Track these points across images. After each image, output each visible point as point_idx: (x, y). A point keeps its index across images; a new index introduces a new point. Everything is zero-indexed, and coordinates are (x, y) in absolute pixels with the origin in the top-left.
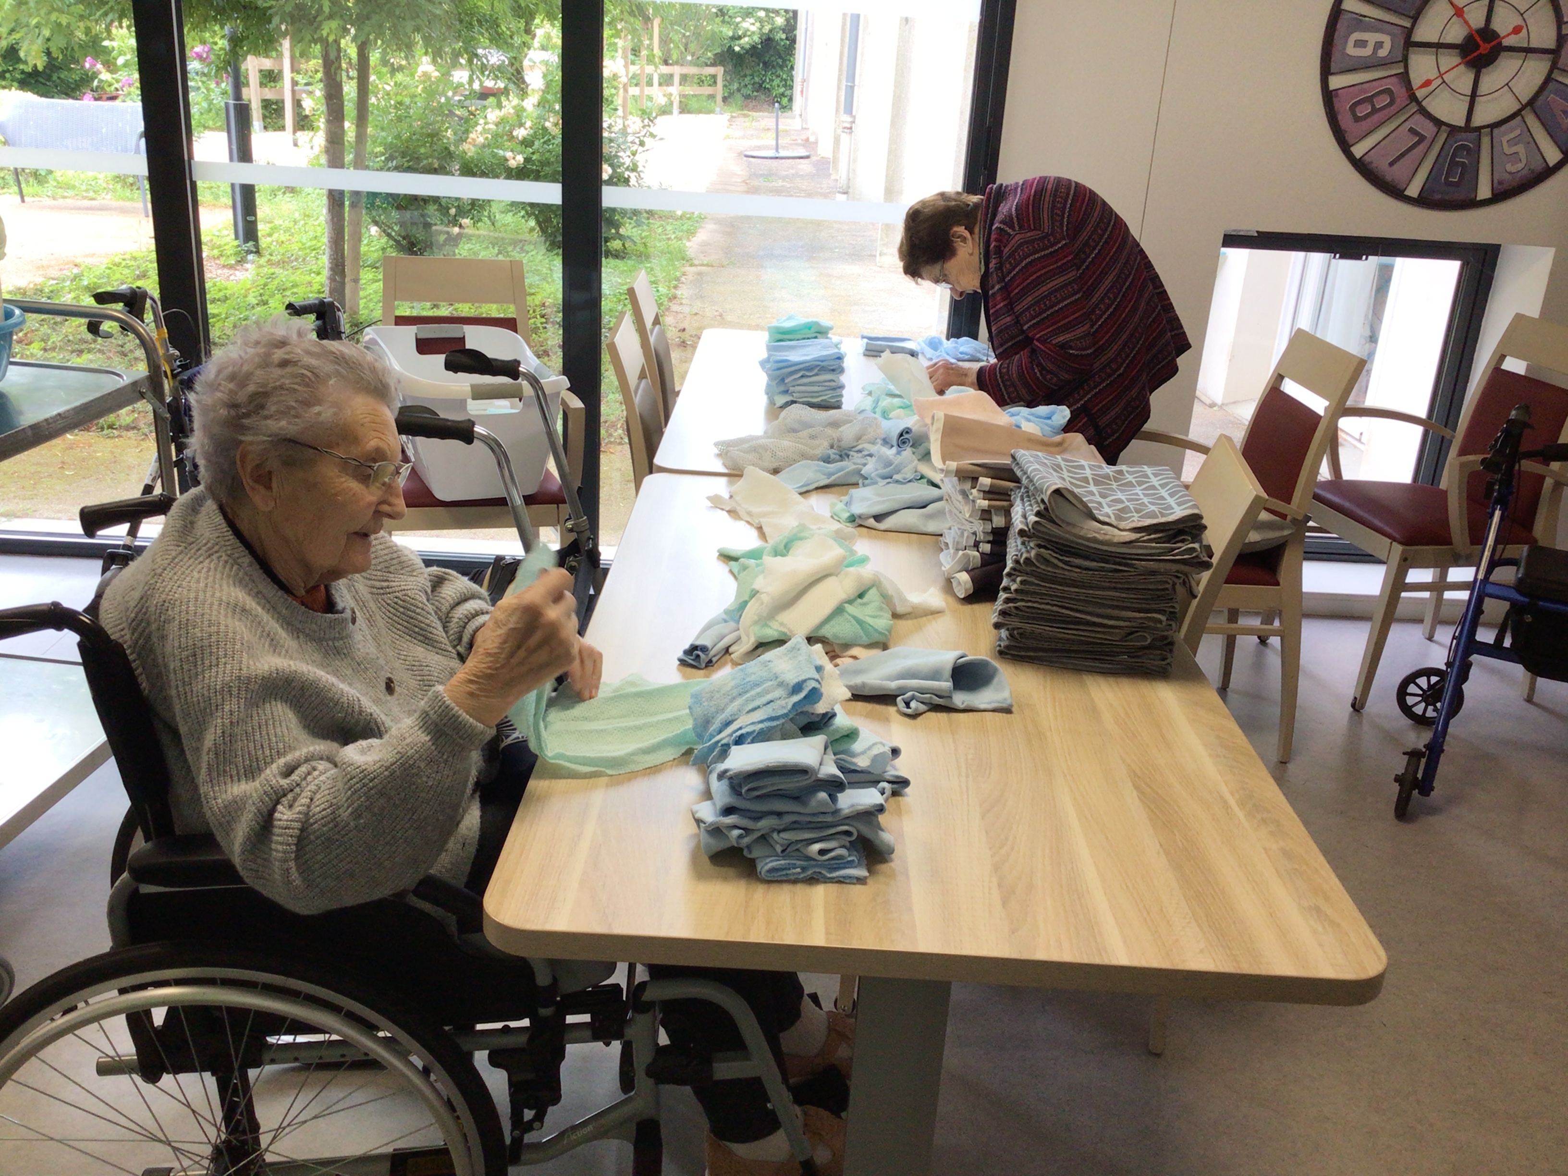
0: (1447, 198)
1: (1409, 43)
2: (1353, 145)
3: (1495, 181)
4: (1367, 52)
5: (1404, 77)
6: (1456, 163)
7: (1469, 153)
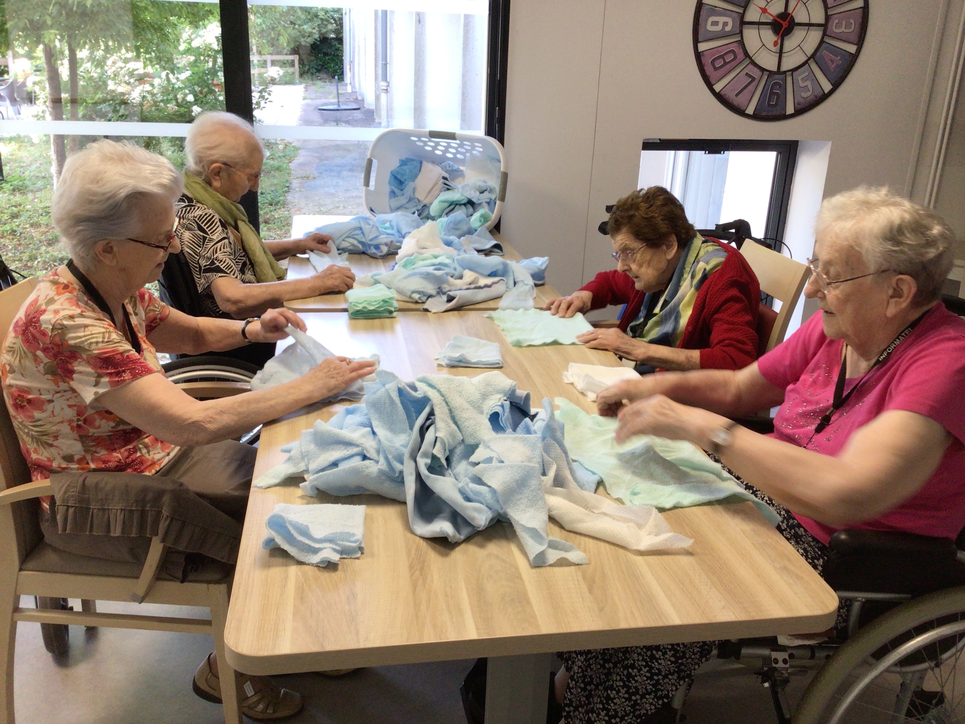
0: (769, 114)
1: (743, 23)
2: (714, 84)
3: (796, 103)
4: (719, 28)
5: (741, 43)
6: (773, 93)
7: (780, 87)
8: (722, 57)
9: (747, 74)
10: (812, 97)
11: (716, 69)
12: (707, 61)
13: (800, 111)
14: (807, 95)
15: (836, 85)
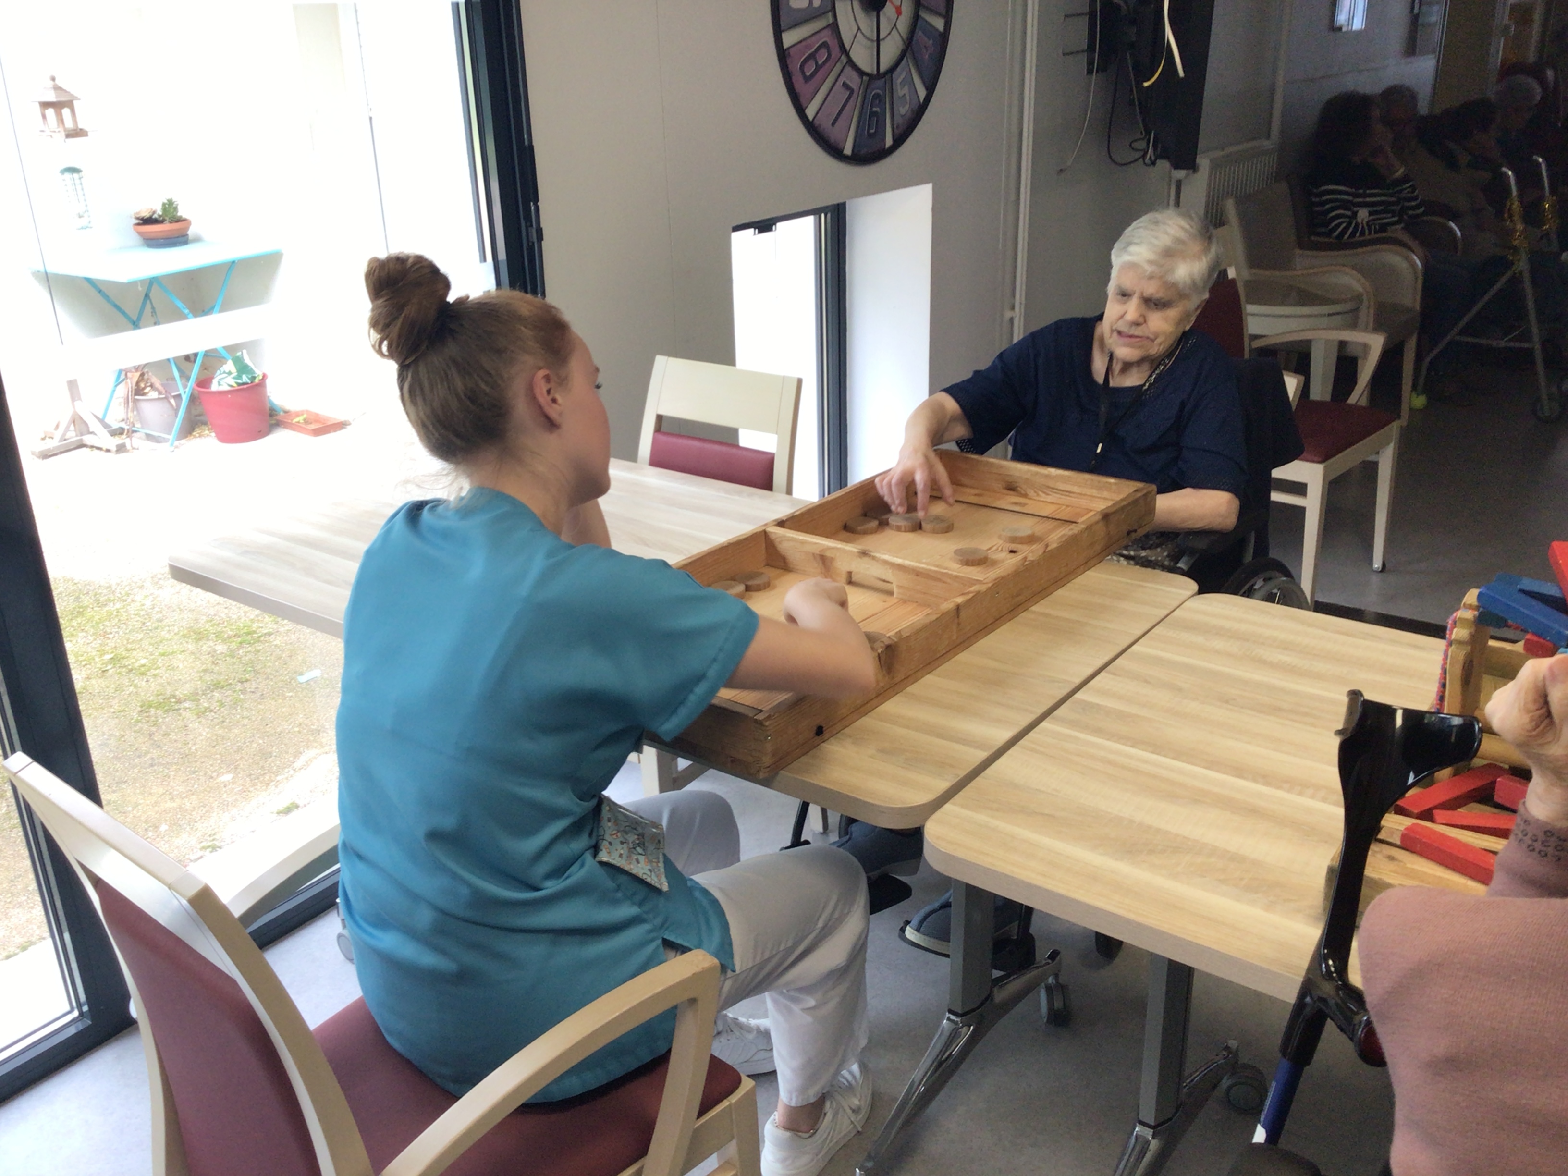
0: (870, 151)
2: (806, 107)
3: (895, 126)
4: (805, 3)
5: (834, 27)
6: (873, 114)
7: (880, 101)
8: (812, 56)
9: (845, 85)
10: (909, 113)
11: (807, 79)
12: (795, 66)
13: (900, 140)
14: (904, 110)
15: (931, 89)
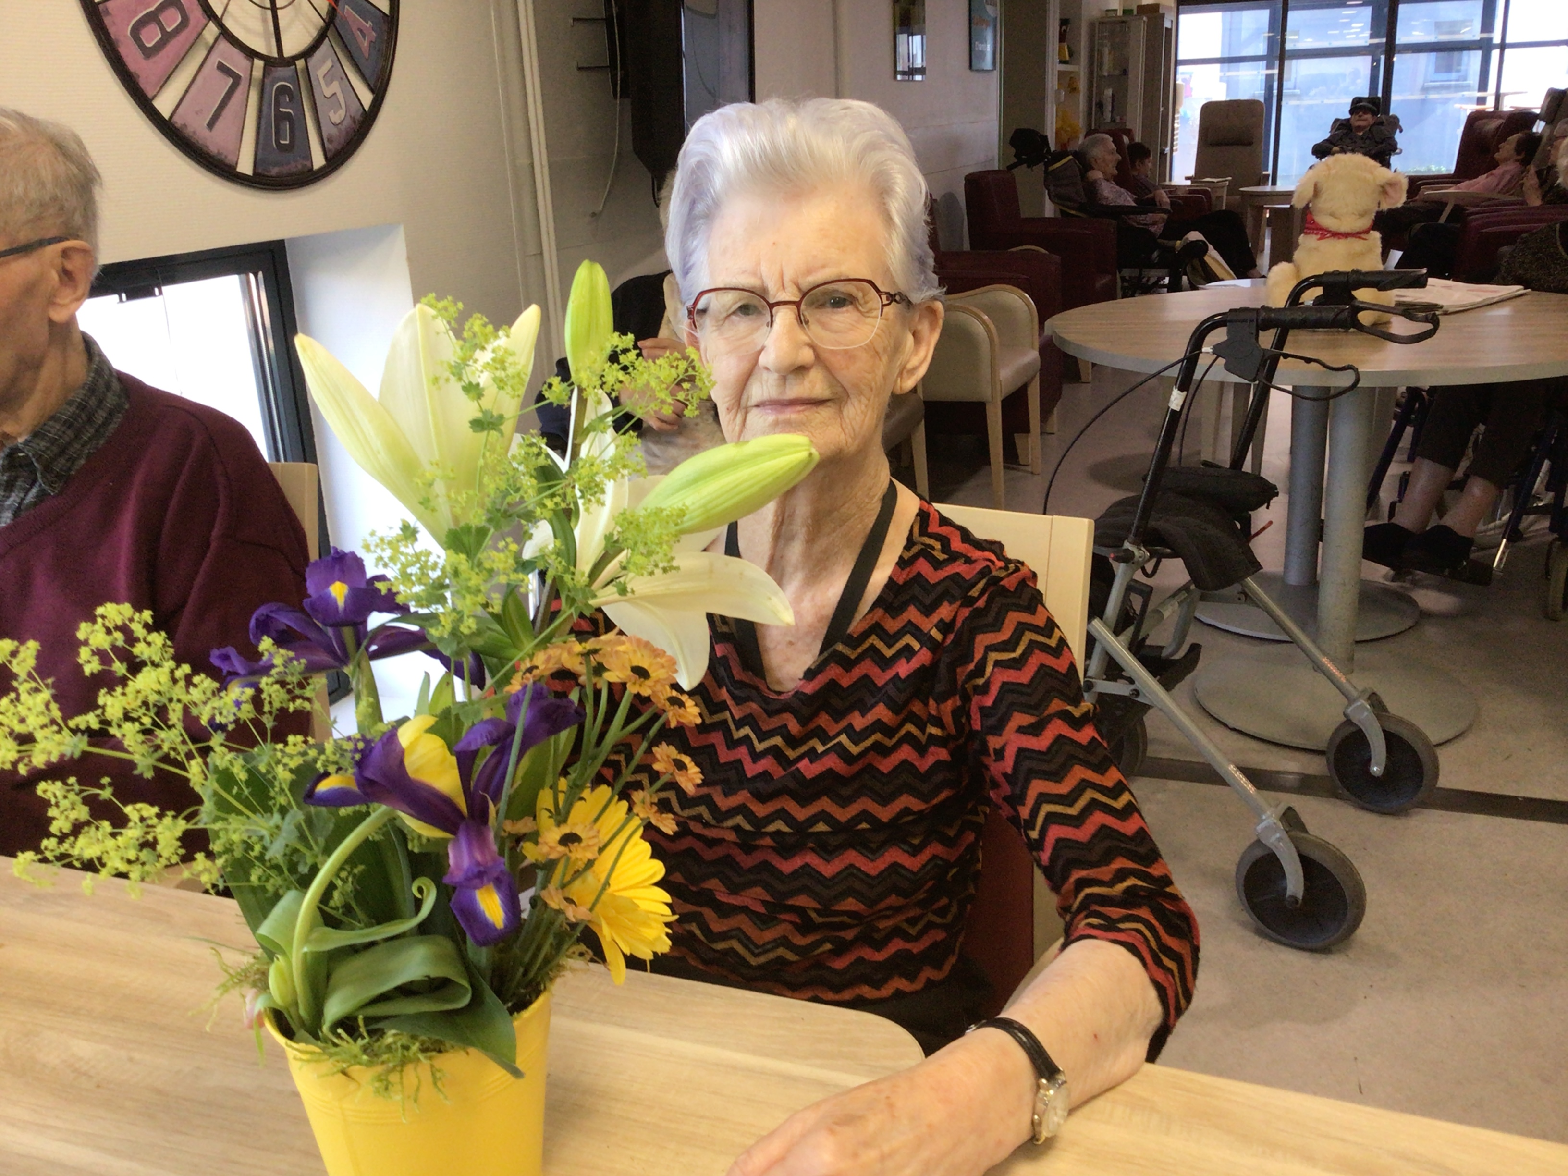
2: (154, 97)
3: (325, 141)
6: (281, 117)
7: (291, 99)
8: (152, 18)
9: (221, 67)
10: (348, 122)
11: (148, 53)
12: (120, 29)
15: (379, 92)
